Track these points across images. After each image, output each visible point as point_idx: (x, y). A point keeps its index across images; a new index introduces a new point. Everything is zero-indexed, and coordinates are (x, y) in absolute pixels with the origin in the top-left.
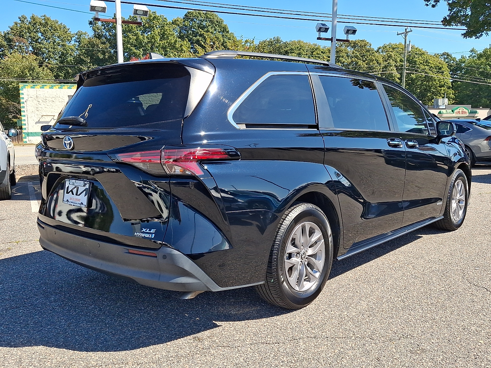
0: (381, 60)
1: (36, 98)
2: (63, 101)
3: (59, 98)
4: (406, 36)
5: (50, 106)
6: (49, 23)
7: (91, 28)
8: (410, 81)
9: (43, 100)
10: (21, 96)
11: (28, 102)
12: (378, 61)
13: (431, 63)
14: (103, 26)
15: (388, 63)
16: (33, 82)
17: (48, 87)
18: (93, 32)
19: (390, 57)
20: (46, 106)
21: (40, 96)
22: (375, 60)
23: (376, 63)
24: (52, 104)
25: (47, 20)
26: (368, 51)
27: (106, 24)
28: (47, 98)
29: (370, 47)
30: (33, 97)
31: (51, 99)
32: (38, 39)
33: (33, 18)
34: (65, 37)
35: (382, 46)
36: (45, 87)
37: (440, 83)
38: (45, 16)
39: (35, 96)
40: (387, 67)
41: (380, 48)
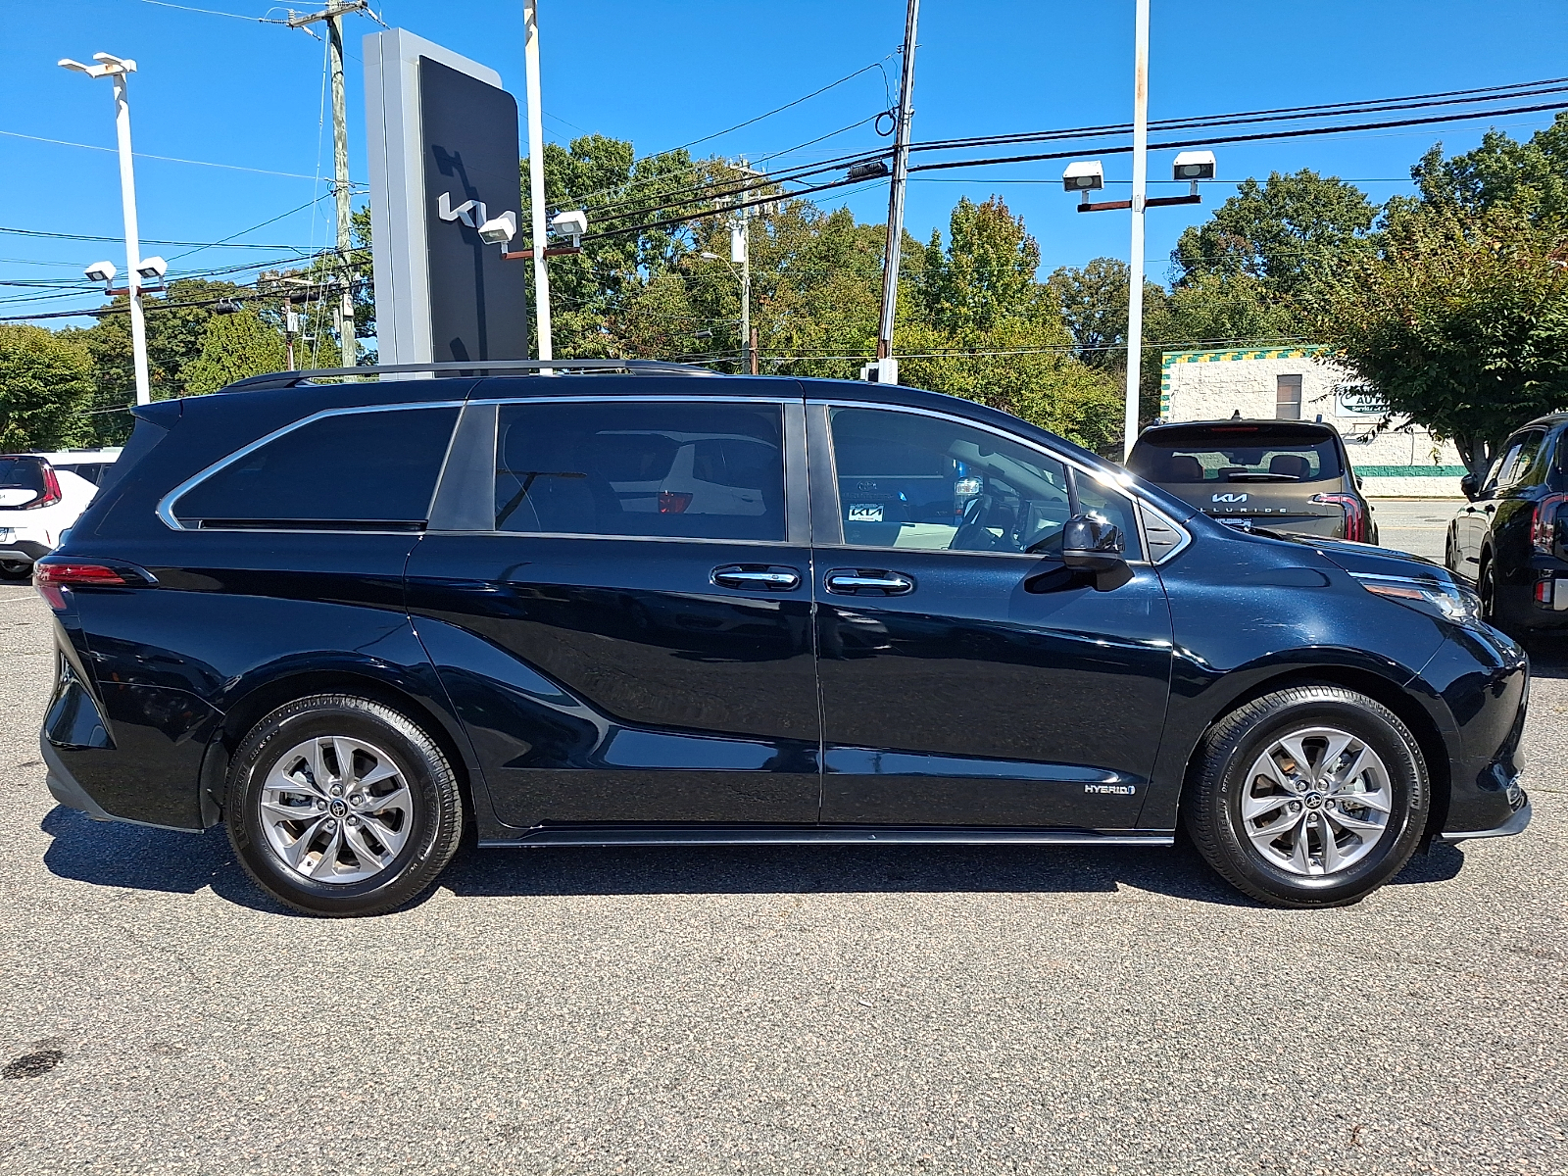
1: (1197, 386)
2: (1263, 389)
3: (1254, 383)
5: (1229, 404)
6: (1311, 187)
7: (1419, 185)
9: (1214, 389)
10: (1163, 382)
11: (1177, 395)
14: (1448, 175)
16: (1237, 345)
17: (1229, 356)
18: (1423, 195)
20: (1220, 404)
21: (1207, 380)
24: (1234, 398)
25: (1306, 178)
27: (1456, 169)
28: (1224, 385)
30: (1191, 382)
31: (1234, 387)
32: (1278, 234)
33: (1272, 182)
34: (1350, 218)
36: (1222, 357)
38: (1305, 172)
39: (1197, 380)
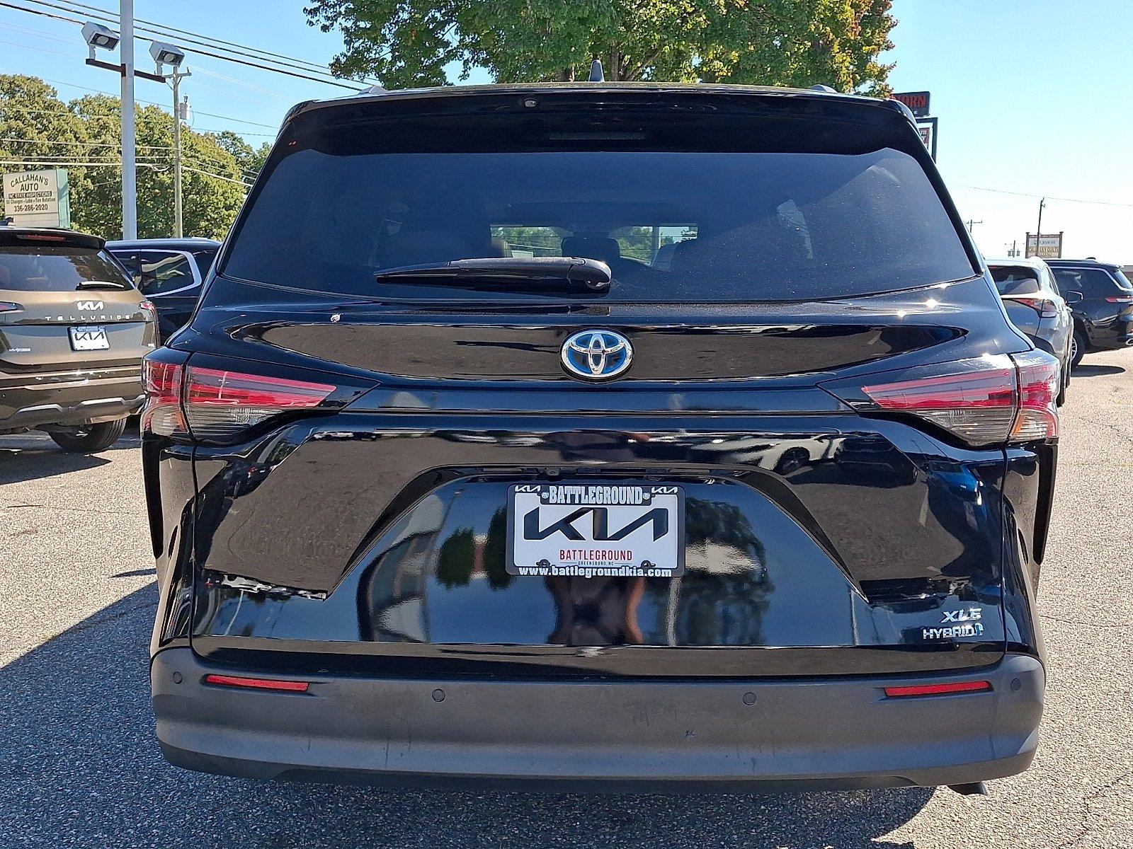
0: (83, 134)
4: (176, 85)
8: (157, 191)
12: (77, 136)
13: (203, 152)
15: (102, 143)
19: (104, 127)
22: (69, 131)
23: (74, 139)
26: (50, 107)
29: (54, 98)
35: (79, 99)
37: (226, 200)
40: (101, 152)
41: (76, 104)
